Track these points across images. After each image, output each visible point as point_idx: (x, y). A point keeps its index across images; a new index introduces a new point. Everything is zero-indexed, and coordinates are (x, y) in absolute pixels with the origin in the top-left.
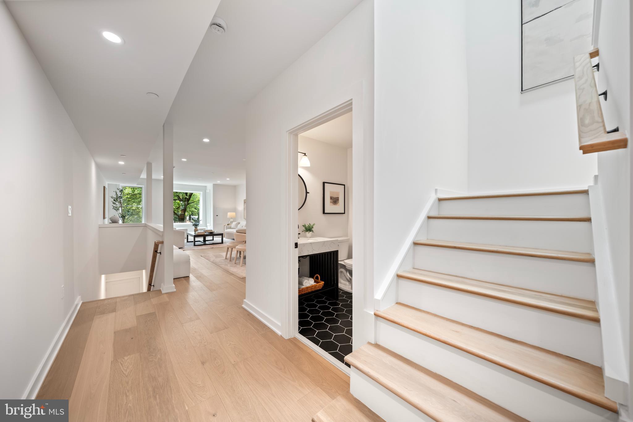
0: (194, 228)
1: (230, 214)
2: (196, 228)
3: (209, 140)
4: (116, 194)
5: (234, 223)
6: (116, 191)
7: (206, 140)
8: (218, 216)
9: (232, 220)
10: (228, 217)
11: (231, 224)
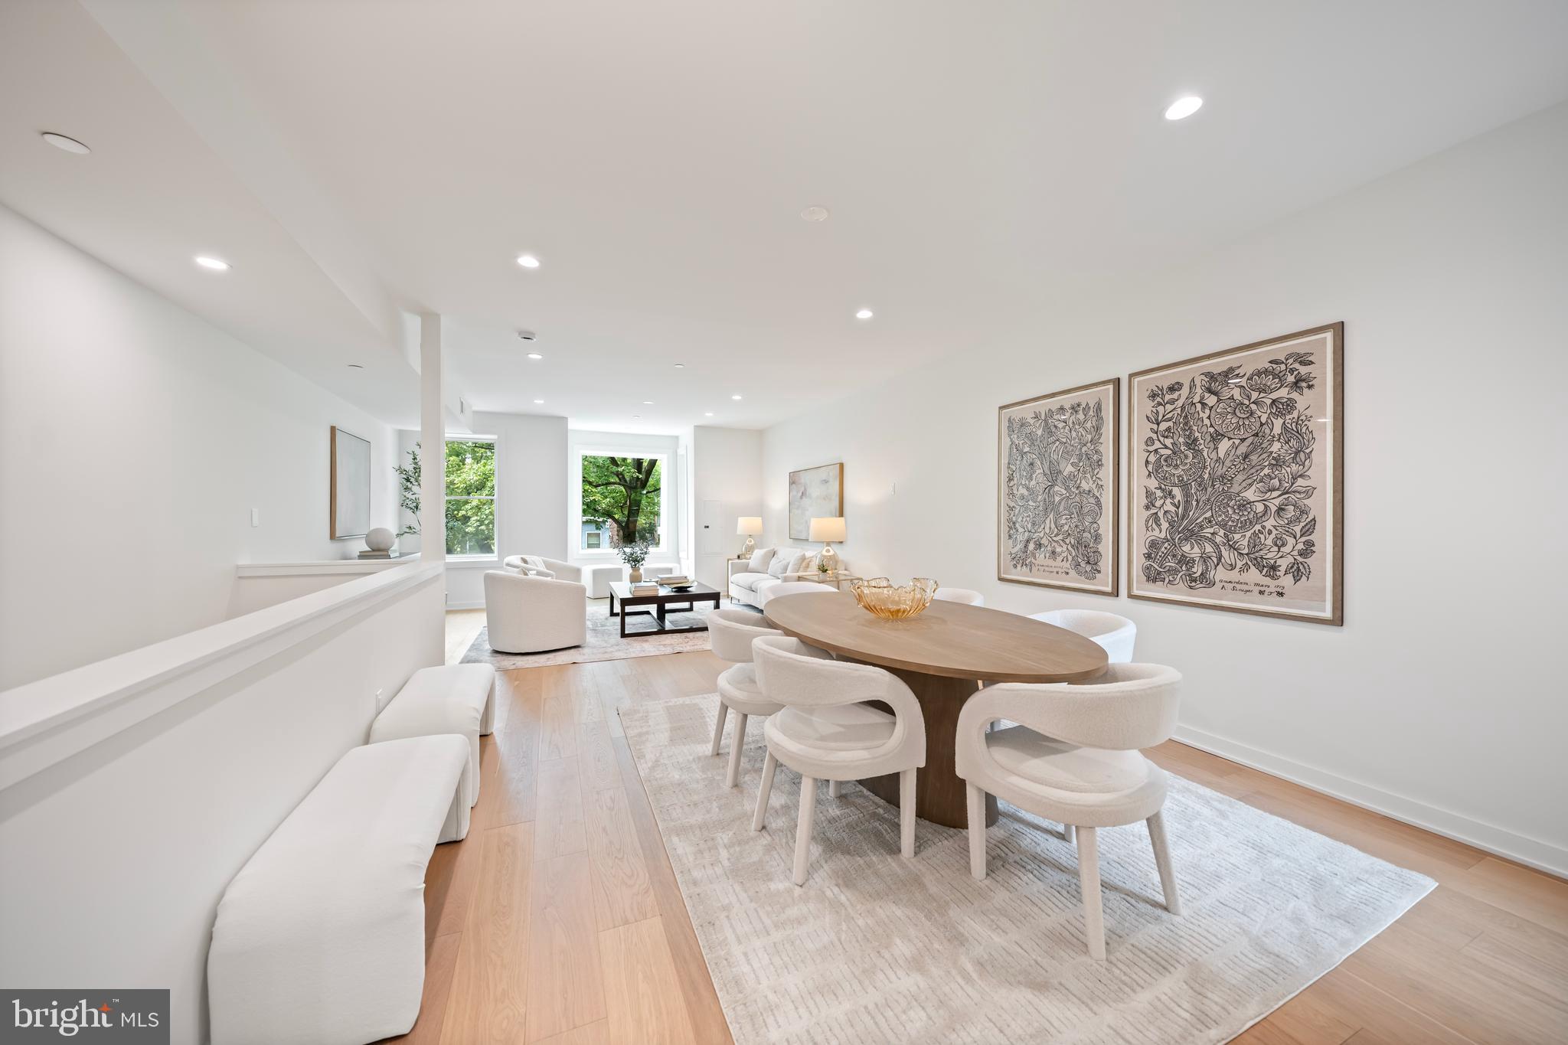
0: (631, 571)
1: (746, 524)
2: (635, 568)
3: (540, 262)
4: (415, 458)
5: (758, 553)
6: (413, 452)
7: (528, 261)
8: (708, 527)
9: (753, 542)
10: (739, 532)
11: (748, 556)
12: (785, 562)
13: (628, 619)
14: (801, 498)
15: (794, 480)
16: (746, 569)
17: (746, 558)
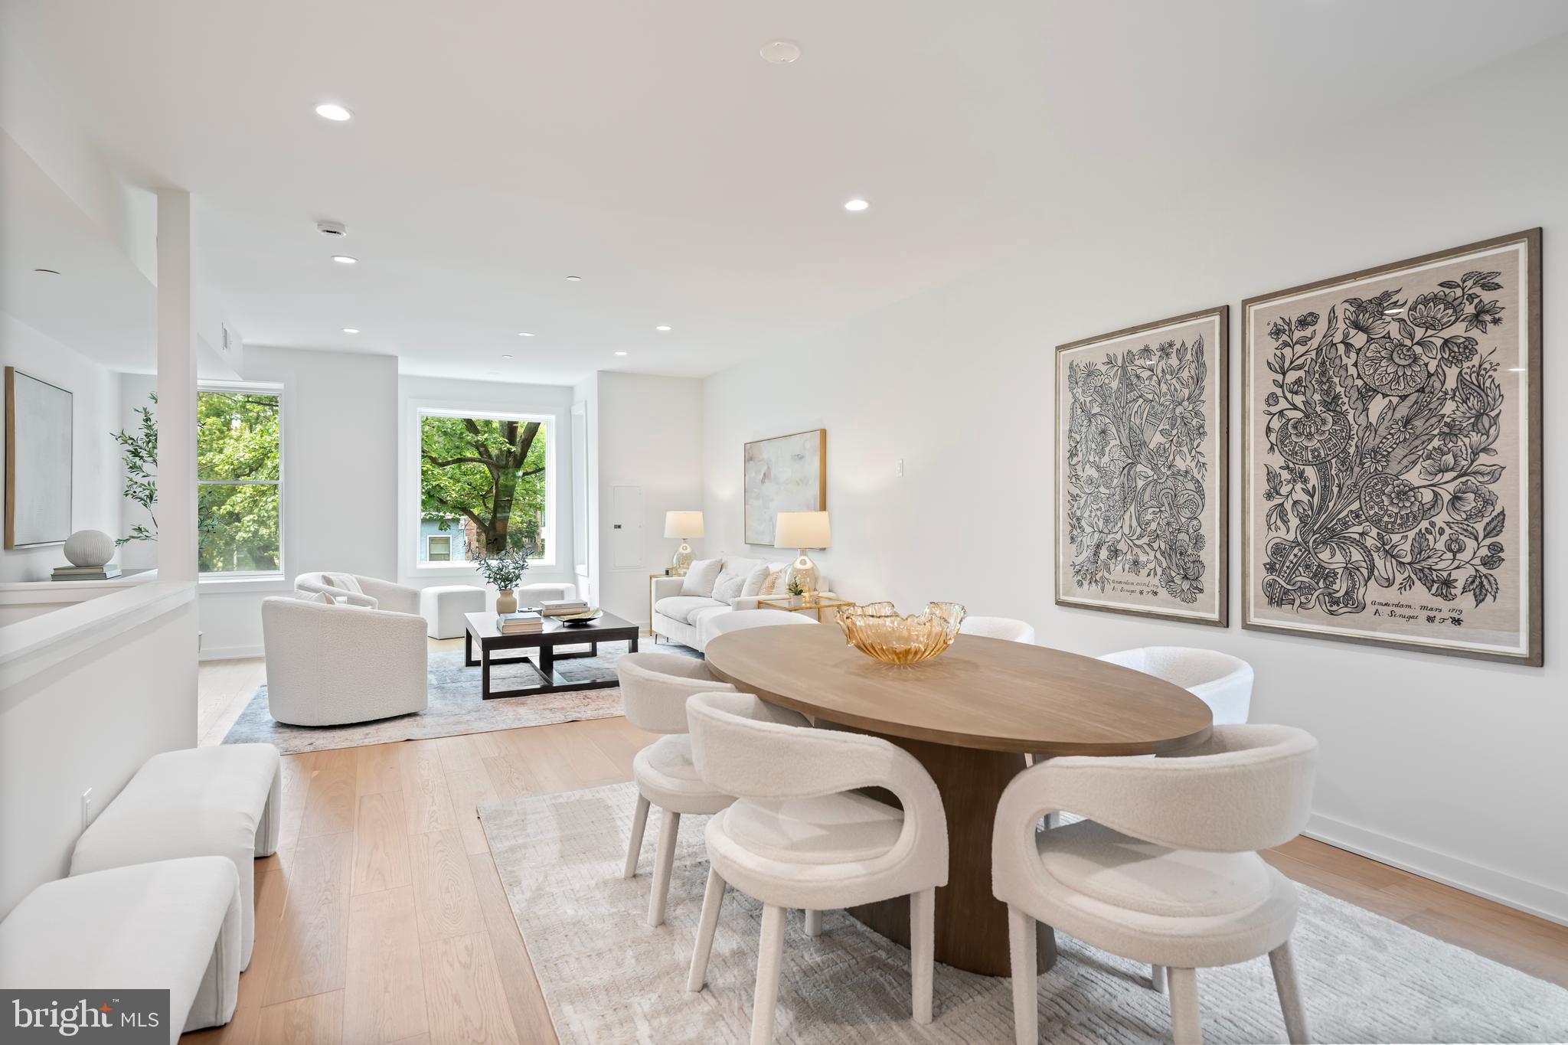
0: (498, 595)
1: (678, 522)
2: (505, 591)
3: (352, 112)
4: (147, 420)
5: (697, 567)
6: (145, 409)
7: (332, 112)
8: (619, 527)
9: (689, 550)
10: (667, 534)
11: (682, 571)
12: (739, 579)
13: (494, 670)
14: (763, 482)
15: (750, 457)
16: (679, 591)
17: (679, 575)
